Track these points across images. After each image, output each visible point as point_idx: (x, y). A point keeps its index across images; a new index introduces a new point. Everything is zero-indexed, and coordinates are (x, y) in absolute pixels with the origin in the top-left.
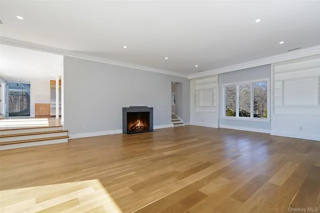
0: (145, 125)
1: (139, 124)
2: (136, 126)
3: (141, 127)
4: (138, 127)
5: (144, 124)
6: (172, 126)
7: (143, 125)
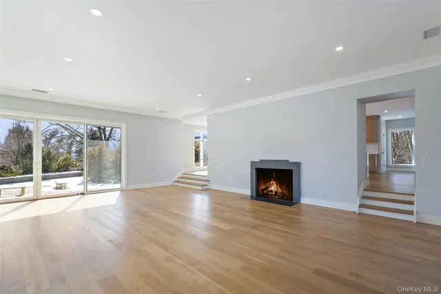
0: (285, 192)
1: (274, 187)
2: (269, 189)
3: (276, 193)
4: (272, 191)
5: (282, 189)
6: (356, 209)
7: (280, 190)
